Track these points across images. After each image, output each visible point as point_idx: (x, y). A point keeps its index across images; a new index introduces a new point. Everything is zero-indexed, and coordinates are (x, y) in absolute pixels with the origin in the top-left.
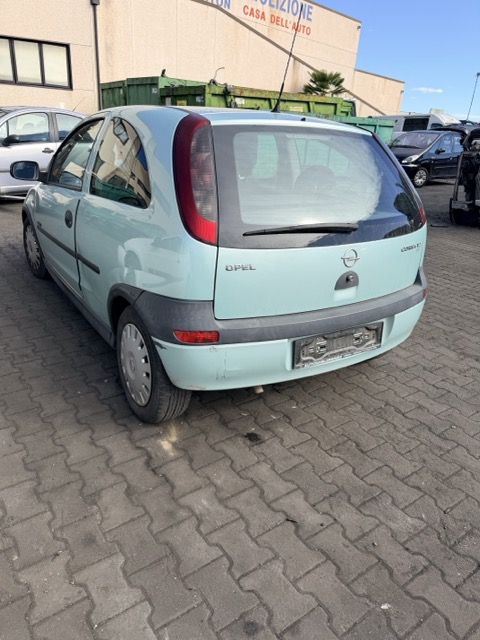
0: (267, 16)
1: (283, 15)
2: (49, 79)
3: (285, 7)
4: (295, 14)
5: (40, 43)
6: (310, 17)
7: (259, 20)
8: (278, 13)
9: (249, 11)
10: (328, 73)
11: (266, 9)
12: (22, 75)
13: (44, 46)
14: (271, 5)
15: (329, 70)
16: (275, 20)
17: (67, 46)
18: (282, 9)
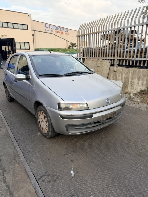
0: (60, 33)
1: (63, 32)
2: (26, 48)
5: (24, 42)
8: (62, 32)
9: (57, 32)
10: (73, 43)
11: (60, 31)
12: (22, 48)
13: (25, 43)
14: (61, 30)
15: (74, 43)
16: (62, 33)
17: (29, 43)
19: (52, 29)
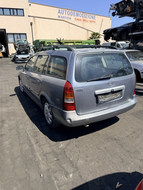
0: (82, 20)
1: (87, 19)
3: (87, 17)
4: (90, 18)
6: (95, 18)
7: (79, 21)
8: (85, 19)
9: (76, 19)
11: (82, 18)
13: (21, 35)
17: (26, 34)
18: (86, 17)
19: (69, 15)
